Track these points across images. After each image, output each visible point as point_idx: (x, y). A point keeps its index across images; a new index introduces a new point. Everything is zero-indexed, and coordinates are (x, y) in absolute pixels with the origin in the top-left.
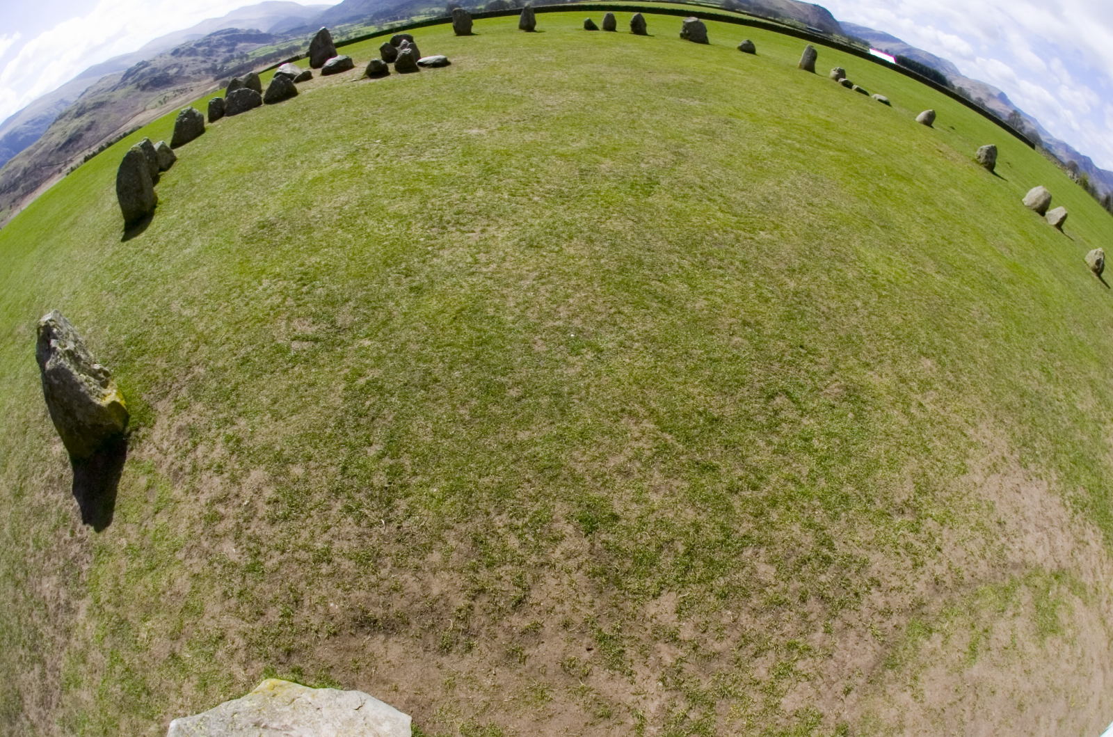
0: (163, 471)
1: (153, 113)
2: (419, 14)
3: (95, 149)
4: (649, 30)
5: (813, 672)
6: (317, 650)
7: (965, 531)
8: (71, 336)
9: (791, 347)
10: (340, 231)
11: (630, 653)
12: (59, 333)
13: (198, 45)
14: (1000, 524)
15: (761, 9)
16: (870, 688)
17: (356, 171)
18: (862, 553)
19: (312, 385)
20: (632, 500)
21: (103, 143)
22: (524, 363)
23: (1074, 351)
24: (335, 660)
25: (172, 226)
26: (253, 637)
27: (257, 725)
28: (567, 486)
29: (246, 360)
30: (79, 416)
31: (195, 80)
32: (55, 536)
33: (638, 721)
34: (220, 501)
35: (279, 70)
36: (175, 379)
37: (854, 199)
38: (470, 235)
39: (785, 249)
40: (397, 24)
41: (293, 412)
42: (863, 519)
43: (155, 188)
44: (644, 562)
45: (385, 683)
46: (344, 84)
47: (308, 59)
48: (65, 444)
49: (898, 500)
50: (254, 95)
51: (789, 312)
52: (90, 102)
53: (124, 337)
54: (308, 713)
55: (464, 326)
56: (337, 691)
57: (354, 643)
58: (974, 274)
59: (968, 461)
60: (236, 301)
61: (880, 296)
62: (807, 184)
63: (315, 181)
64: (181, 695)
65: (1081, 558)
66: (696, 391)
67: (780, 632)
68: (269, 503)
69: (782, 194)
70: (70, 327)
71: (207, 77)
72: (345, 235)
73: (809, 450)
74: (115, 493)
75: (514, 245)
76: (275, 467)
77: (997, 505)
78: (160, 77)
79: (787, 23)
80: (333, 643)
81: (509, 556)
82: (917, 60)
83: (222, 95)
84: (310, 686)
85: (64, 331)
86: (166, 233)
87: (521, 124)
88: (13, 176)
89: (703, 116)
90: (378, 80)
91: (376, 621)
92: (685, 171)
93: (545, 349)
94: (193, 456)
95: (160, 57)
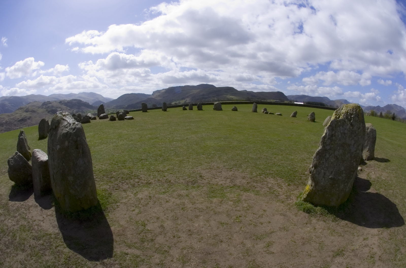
13: (68, 102)
52: (30, 108)
79: (268, 101)
95: (55, 102)
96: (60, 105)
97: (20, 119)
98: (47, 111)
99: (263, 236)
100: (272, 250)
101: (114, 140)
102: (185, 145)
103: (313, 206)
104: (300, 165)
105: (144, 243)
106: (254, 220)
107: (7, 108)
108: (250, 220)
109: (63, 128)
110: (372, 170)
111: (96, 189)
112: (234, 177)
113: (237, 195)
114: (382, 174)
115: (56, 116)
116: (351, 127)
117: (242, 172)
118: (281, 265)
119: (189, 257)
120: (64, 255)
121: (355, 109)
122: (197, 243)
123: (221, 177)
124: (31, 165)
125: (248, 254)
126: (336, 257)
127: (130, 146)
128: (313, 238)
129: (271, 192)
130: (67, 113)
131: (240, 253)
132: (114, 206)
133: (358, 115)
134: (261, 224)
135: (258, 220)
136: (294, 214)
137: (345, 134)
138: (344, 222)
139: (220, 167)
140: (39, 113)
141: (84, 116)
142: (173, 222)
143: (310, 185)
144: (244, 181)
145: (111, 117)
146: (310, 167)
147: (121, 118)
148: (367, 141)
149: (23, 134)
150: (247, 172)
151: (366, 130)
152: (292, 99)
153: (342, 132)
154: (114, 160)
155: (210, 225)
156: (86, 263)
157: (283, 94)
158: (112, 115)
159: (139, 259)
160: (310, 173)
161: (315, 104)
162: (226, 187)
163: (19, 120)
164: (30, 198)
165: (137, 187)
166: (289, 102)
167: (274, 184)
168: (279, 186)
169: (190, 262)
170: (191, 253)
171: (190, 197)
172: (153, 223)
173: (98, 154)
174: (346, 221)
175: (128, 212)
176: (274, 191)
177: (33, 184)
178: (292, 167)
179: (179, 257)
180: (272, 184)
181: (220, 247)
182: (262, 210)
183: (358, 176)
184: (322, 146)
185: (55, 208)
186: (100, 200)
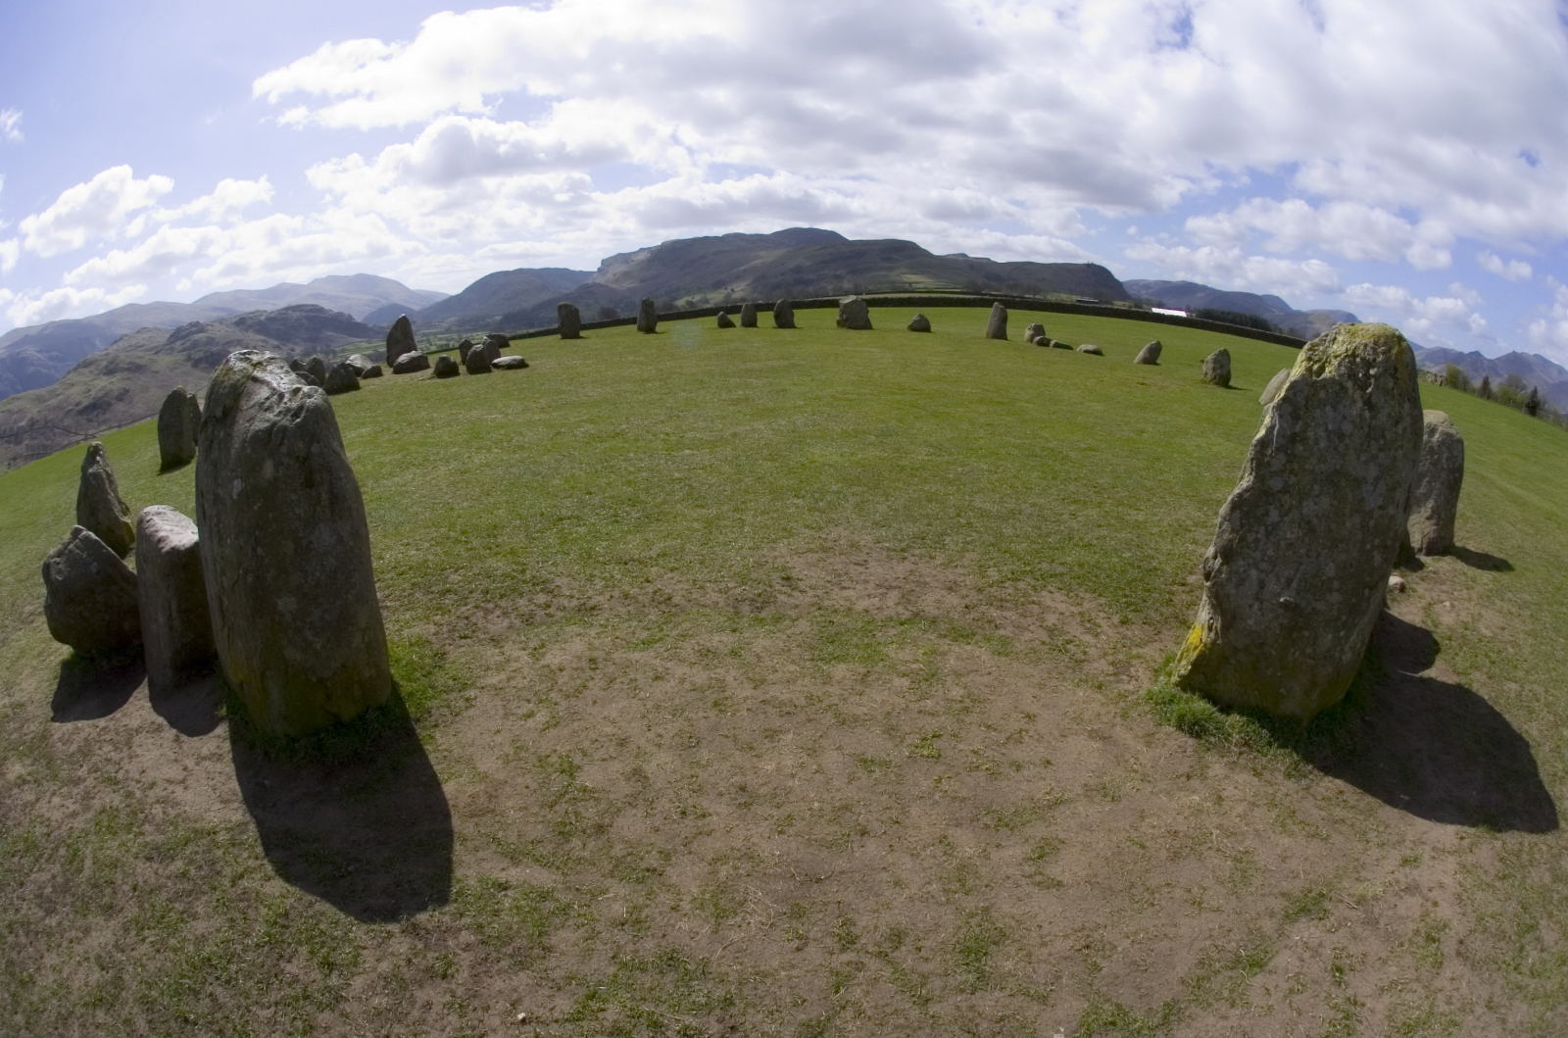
13: (271, 320)
52: (124, 358)
90: (444, 380)
95: (221, 323)
96: (238, 334)
97: (86, 403)
98: (189, 358)
99: (1022, 817)
100: (1054, 871)
101: (453, 450)
102: (726, 459)
103: (1215, 709)
104: (1170, 547)
105: (568, 841)
106: (989, 753)
107: (31, 370)
108: (975, 752)
109: (253, 411)
110: (1443, 592)
111: (385, 641)
112: (914, 582)
113: (923, 654)
114: (1479, 614)
115: (224, 372)
116: (1367, 412)
117: (946, 566)
118: (1088, 936)
119: (738, 892)
120: (266, 909)
121: (1385, 344)
122: (769, 838)
123: (866, 582)
124: (135, 572)
125: (964, 886)
126: (1296, 921)
127: (514, 470)
128: (1211, 834)
129: (1057, 646)
130: (268, 355)
131: (933, 878)
132: (453, 703)
133: (1396, 369)
134: (1014, 768)
135: (1004, 751)
136: (1140, 734)
137: (1341, 436)
138: (1330, 785)
139: (862, 543)
140: (157, 372)
141: (335, 366)
142: (680, 755)
143: (1206, 626)
144: (953, 600)
145: (437, 365)
146: (1207, 555)
147: (480, 364)
148: (1427, 479)
149: (100, 455)
150: (965, 567)
151: (1425, 437)
152: (1146, 296)
153: (1330, 427)
154: (451, 528)
155: (819, 765)
156: (350, 931)
157: (1109, 273)
158: (444, 355)
159: (550, 905)
160: (1207, 577)
161: (1233, 321)
162: (882, 621)
163: (81, 407)
164: (131, 699)
165: (541, 624)
166: (1132, 304)
167: (1067, 614)
168: (1088, 625)
169: (743, 914)
170: (748, 875)
171: (744, 659)
172: (604, 760)
173: (393, 506)
174: (1338, 782)
175: (510, 723)
176: (1069, 642)
177: (142, 645)
178: (1138, 553)
179: (703, 893)
180: (1062, 614)
181: (857, 855)
182: (1020, 716)
183: (1388, 608)
184: (1252, 478)
185: (230, 727)
186: (401, 683)
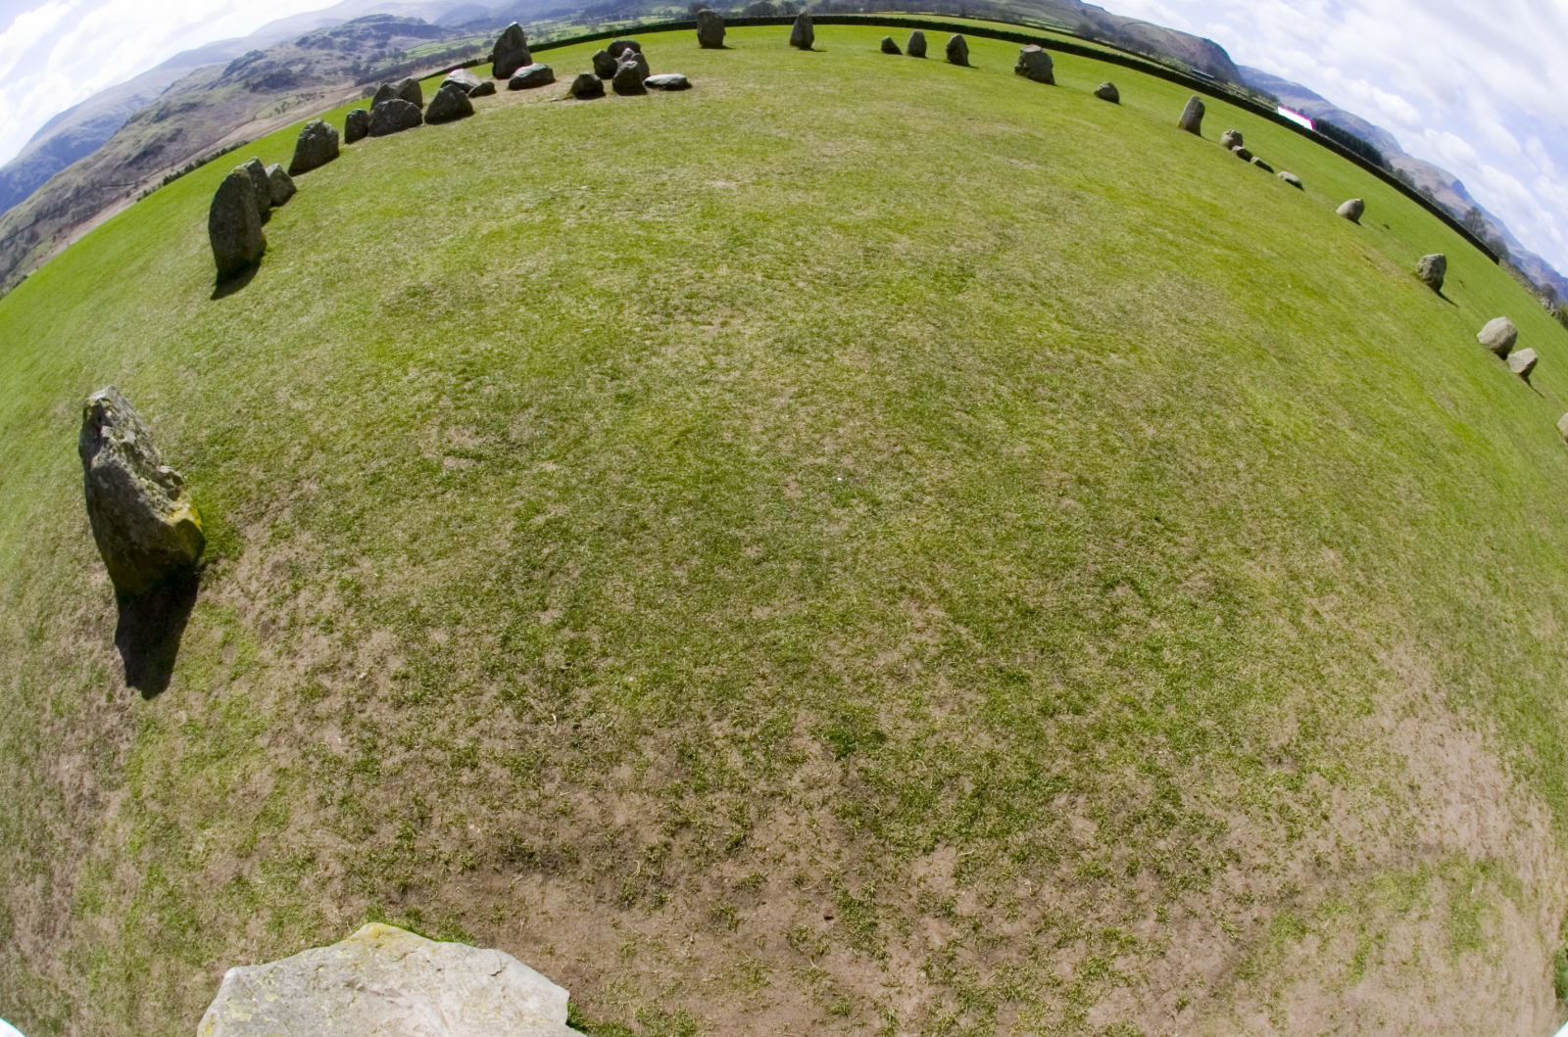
0: (247, 622)
1: (265, 124)
2: (649, 14)
3: (180, 168)
4: (971, 59)
5: (1136, 976)
6: (446, 888)
7: (1363, 793)
8: (131, 424)
9: (1143, 518)
10: (522, 309)
11: (885, 927)
12: (114, 418)
13: (336, 34)
14: (1412, 788)
15: (1129, 40)
16: (1213, 1005)
17: (550, 227)
18: (1217, 813)
19: (469, 519)
20: (906, 715)
21: (192, 160)
22: (768, 512)
23: (1533, 554)
24: (468, 904)
25: (283, 284)
26: (356, 863)
27: (350, 985)
28: (816, 688)
29: (377, 478)
30: (134, 536)
31: (328, 83)
32: (85, 699)
33: (886, 1024)
34: (327, 671)
35: (448, 78)
36: (275, 497)
37: (1245, 317)
38: (706, 328)
39: (1144, 382)
40: (618, 25)
41: (440, 555)
42: (1225, 765)
43: (264, 229)
44: (915, 803)
45: (537, 942)
46: (541, 105)
47: (491, 65)
48: (110, 573)
49: (1274, 744)
50: (412, 109)
51: (1143, 469)
52: (176, 102)
53: (206, 432)
54: (424, 975)
55: (689, 454)
56: (468, 948)
57: (498, 883)
58: (1403, 435)
59: (1374, 697)
60: (369, 394)
61: (1271, 456)
62: (1180, 291)
63: (491, 237)
64: (244, 935)
65: (1519, 845)
66: (1006, 570)
67: (1096, 916)
68: (395, 678)
69: (1145, 302)
70: (130, 412)
71: (346, 81)
72: (530, 314)
73: (1156, 664)
74: (177, 646)
75: (767, 346)
76: (408, 629)
77: (1410, 761)
78: (279, 75)
79: (1166, 62)
80: (469, 880)
81: (727, 778)
82: (1343, 127)
83: (366, 106)
84: (431, 938)
85: (121, 416)
86: (276, 293)
87: (786, 179)
88: (60, 197)
89: (1042, 185)
90: (588, 102)
91: (532, 855)
92: (1012, 262)
93: (799, 494)
94: (292, 604)
95: (282, 46)
96: (300, 52)
97: (135, 154)
98: (247, 85)
107: (75, 143)
140: (212, 106)
163: (130, 159)
